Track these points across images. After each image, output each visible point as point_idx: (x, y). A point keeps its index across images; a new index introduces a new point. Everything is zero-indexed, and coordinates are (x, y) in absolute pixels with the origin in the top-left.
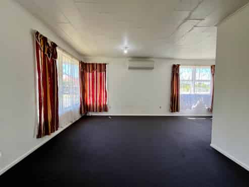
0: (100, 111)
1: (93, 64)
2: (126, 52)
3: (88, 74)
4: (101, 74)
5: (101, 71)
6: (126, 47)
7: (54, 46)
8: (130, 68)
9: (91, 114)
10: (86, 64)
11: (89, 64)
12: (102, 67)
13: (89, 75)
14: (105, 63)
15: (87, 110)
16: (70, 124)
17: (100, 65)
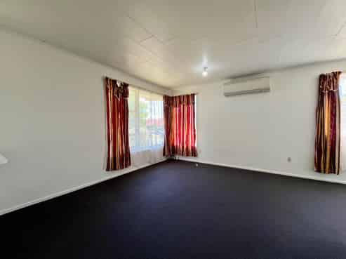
0: (188, 155)
1: (180, 97)
2: (205, 74)
3: (175, 109)
4: (188, 108)
5: (188, 104)
6: (204, 67)
7: (125, 86)
8: (227, 95)
9: (177, 157)
10: (173, 98)
11: (176, 97)
12: (190, 99)
13: (175, 111)
14: (192, 93)
15: (173, 153)
16: (148, 165)
17: (188, 96)
